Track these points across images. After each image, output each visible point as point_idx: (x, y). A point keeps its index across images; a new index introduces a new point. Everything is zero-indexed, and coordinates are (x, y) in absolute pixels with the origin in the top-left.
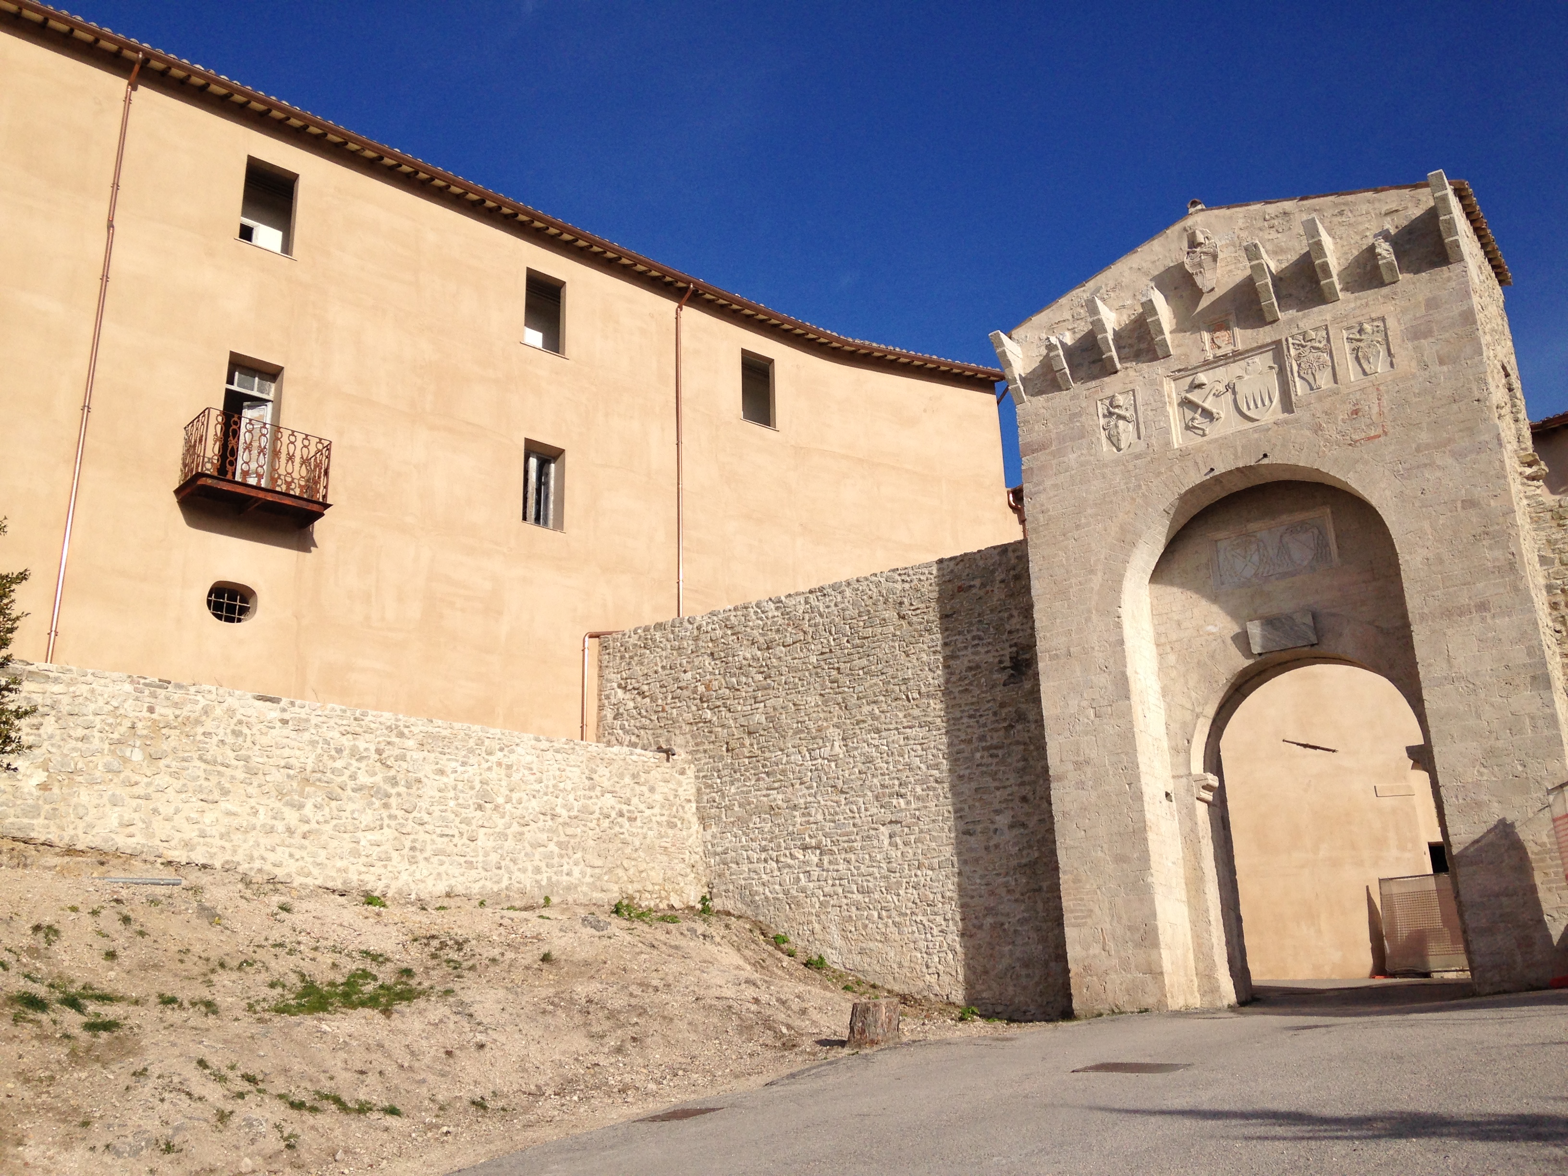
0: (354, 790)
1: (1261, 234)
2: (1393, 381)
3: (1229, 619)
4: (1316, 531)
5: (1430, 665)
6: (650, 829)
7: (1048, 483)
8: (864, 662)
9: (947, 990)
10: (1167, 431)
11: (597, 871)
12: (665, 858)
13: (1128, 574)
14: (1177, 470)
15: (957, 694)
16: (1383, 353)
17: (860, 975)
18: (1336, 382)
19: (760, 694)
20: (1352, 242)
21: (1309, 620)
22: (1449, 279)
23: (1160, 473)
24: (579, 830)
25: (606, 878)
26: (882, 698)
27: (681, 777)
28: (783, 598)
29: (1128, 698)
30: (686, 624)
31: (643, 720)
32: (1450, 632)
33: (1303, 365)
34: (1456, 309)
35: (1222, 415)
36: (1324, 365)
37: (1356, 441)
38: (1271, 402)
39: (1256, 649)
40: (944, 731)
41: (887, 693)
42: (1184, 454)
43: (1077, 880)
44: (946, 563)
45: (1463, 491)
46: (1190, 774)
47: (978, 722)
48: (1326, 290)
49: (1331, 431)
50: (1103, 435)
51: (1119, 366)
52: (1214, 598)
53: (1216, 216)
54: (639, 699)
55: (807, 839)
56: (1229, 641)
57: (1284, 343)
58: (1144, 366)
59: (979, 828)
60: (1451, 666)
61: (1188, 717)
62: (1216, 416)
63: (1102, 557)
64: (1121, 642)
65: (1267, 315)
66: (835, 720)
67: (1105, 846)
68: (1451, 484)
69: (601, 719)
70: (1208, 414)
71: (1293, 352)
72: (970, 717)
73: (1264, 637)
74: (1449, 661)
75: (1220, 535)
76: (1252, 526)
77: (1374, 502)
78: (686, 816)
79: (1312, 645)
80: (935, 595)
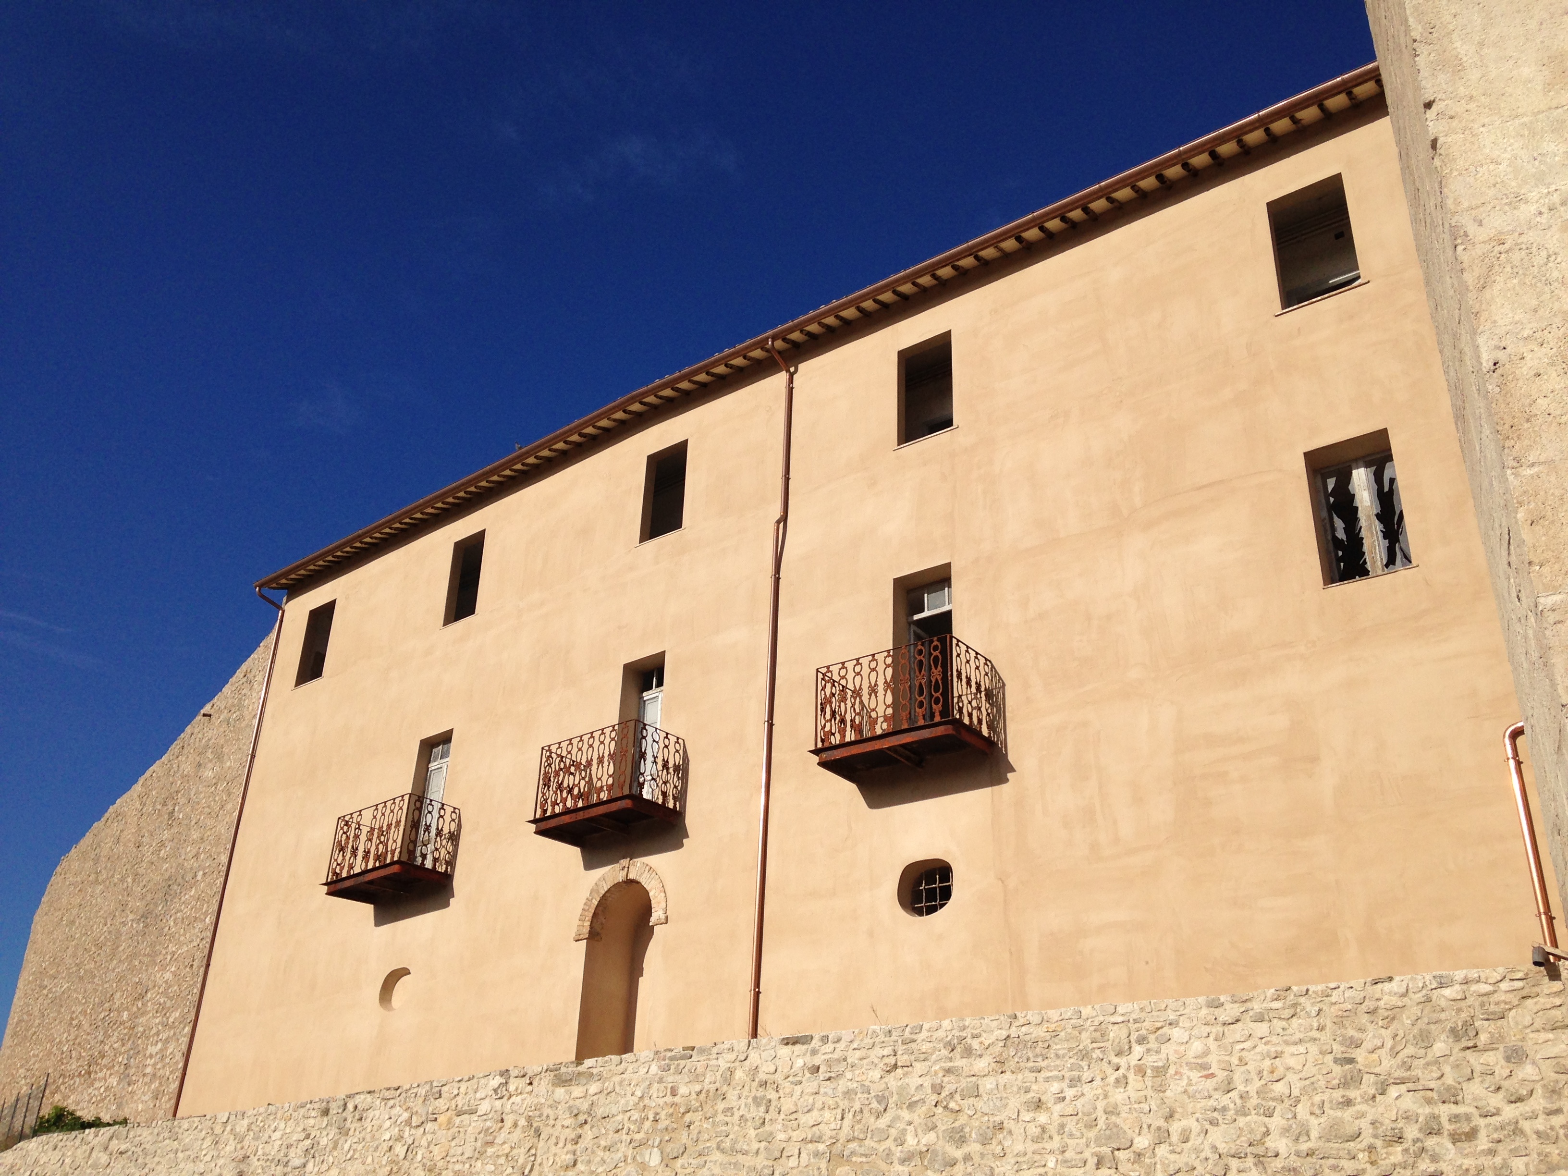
0: (903, 1161)
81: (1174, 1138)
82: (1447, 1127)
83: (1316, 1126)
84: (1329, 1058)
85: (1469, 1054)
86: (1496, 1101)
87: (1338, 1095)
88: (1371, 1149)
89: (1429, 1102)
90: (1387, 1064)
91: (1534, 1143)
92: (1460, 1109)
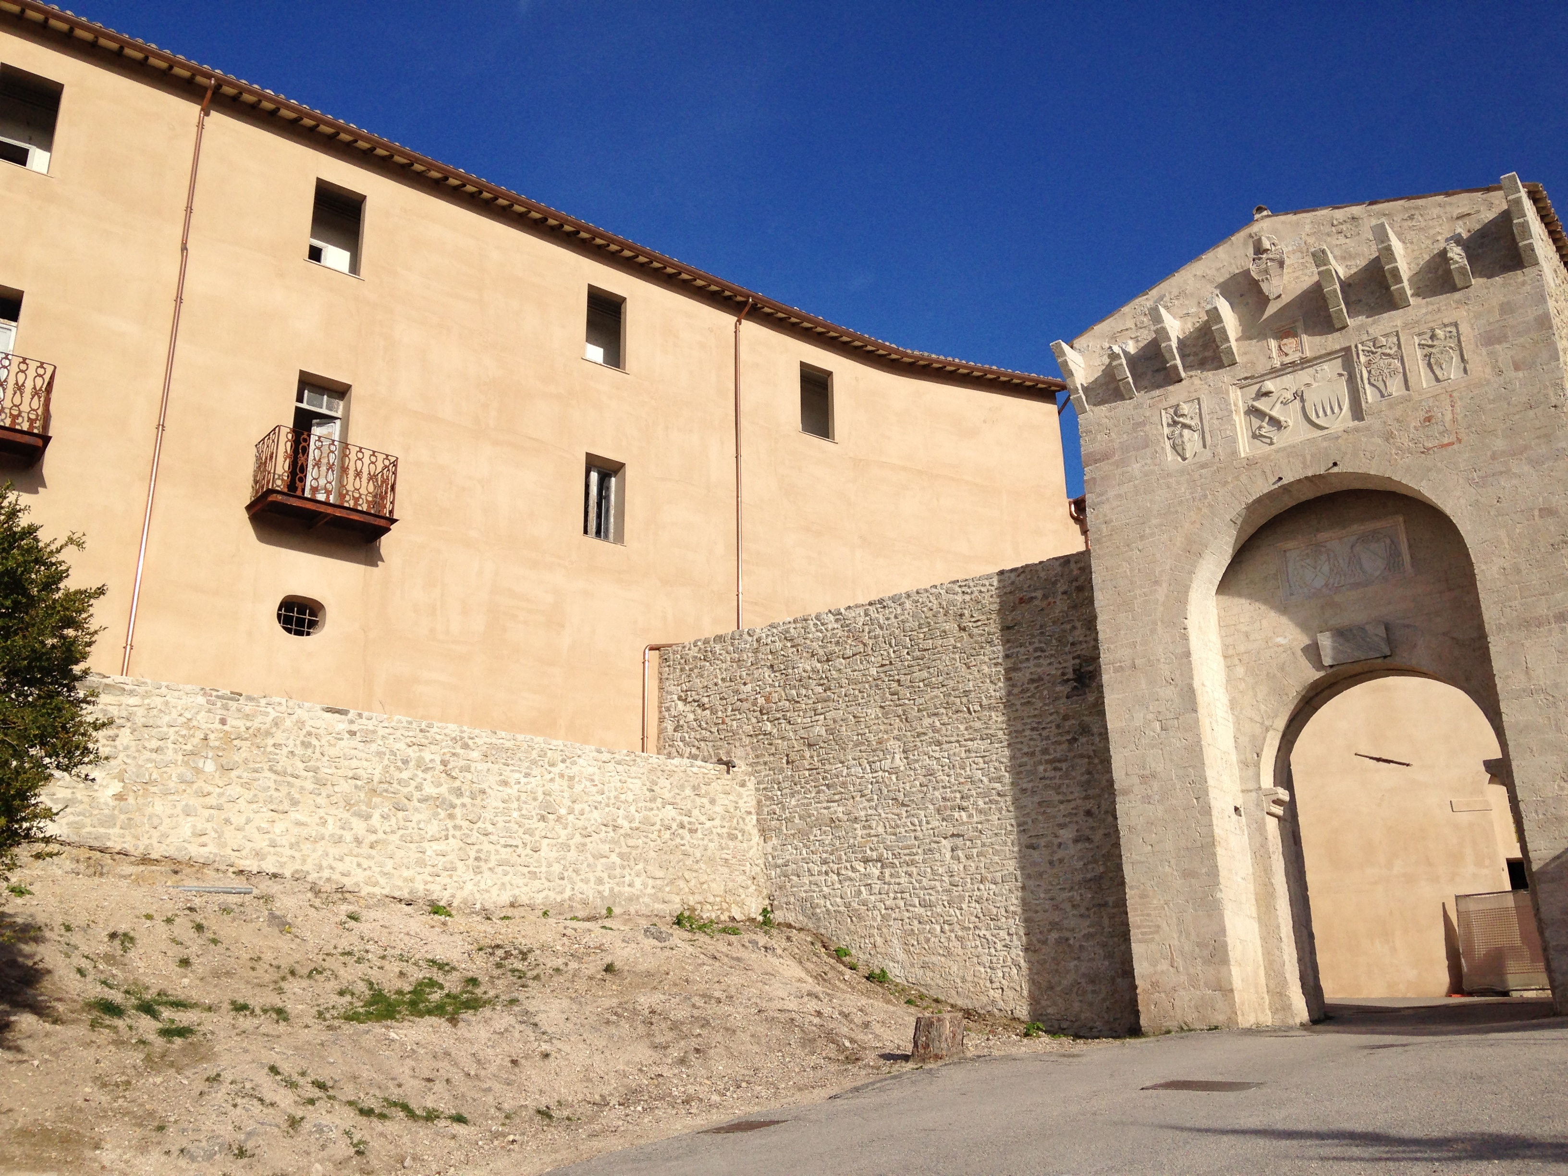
0: (419, 801)
1: (1329, 239)
2: (1467, 387)
3: (1298, 630)
4: (1388, 541)
5: (1508, 677)
6: (711, 841)
7: (1111, 493)
8: (924, 674)
9: (1012, 1005)
10: (1234, 440)
11: (658, 882)
12: (726, 870)
13: (1194, 585)
14: (1244, 478)
15: (1019, 707)
16: (1456, 359)
17: (922, 989)
18: (1407, 389)
19: (819, 706)
20: (1423, 246)
21: (1382, 632)
22: (1524, 283)
23: (1226, 483)
24: (640, 841)
25: (667, 889)
26: (943, 710)
27: (741, 790)
28: (843, 611)
29: (1195, 711)
30: (746, 636)
31: (704, 732)
32: (1527, 643)
33: (1373, 372)
34: (1531, 314)
35: (1291, 423)
36: (1395, 372)
37: (1428, 449)
38: (1341, 409)
39: (1327, 661)
40: (1006, 743)
41: (948, 705)
42: (1251, 463)
43: (1143, 896)
44: (1007, 575)
45: (1541, 499)
46: (1260, 788)
47: (1040, 735)
48: (1397, 296)
49: (1403, 439)
50: (1168, 444)
51: (1183, 374)
52: (1283, 609)
53: (1283, 223)
54: (699, 711)
55: (868, 852)
56: (1300, 653)
57: (1354, 349)
58: (1210, 374)
59: (1042, 842)
60: (1529, 679)
61: (1258, 730)
62: (1284, 424)
63: (1168, 567)
64: (1188, 654)
65: (1335, 321)
66: (896, 732)
67: (1173, 862)
68: (1528, 492)
69: (661, 731)
70: (1275, 422)
71: (1363, 359)
72: (1033, 729)
73: (1334, 648)
74: (1527, 673)
75: (1290, 545)
76: (1322, 536)
77: (1448, 511)
78: (746, 828)
79: (1385, 657)
80: (995, 607)
81: (576, 812)
82: (688, 826)
83: (638, 817)
84: (645, 788)
85: (697, 798)
86: (703, 819)
87: (648, 804)
88: (660, 831)
89: (681, 814)
90: (667, 796)
91: (716, 838)
92: (692, 820)
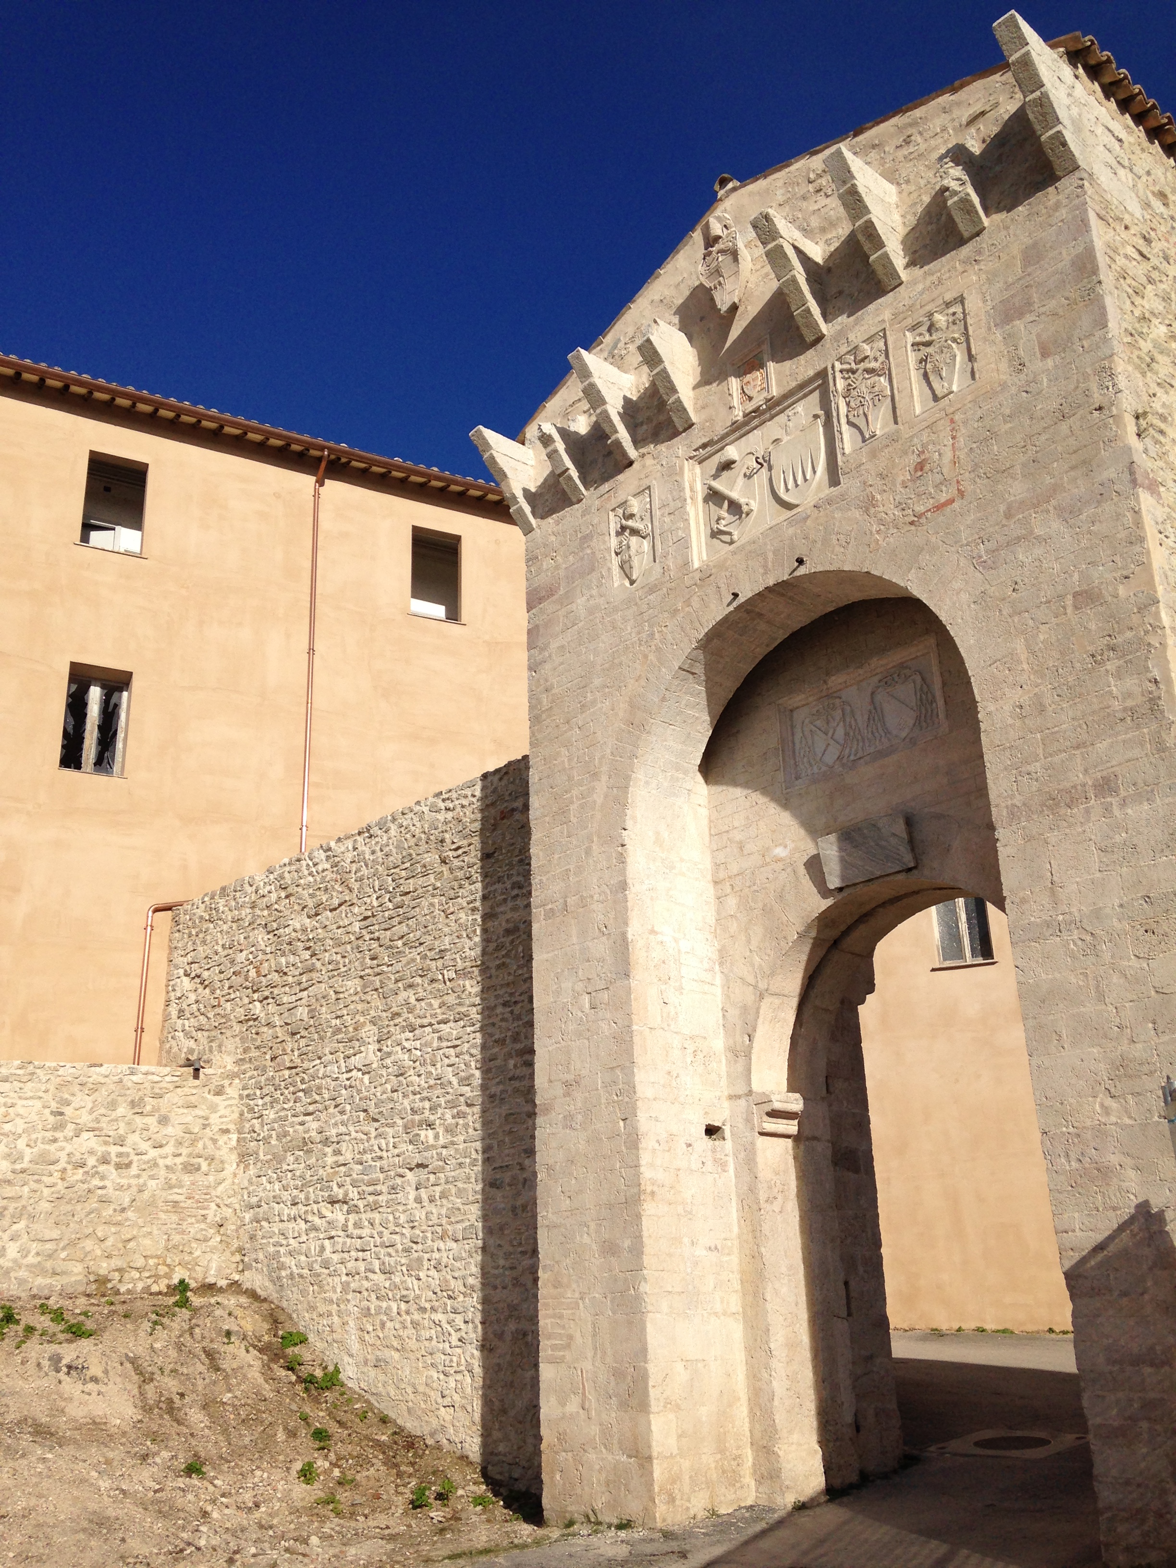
1: (805, 204)
2: (974, 401)
3: (802, 832)
5: (1024, 901)
6: (152, 1177)
7: (554, 645)
8: (404, 928)
9: (462, 1436)
10: (684, 543)
11: (49, 1246)
12: (174, 1218)
13: (640, 775)
14: (695, 602)
15: (493, 971)
16: (960, 357)
17: (373, 1400)
18: (896, 423)
19: (304, 978)
20: (922, 182)
21: (900, 828)
22: (1057, 206)
23: (676, 611)
24: (26, 1189)
25: (63, 1255)
26: (418, 980)
27: (217, 1099)
28: (333, 844)
29: (627, 975)
31: (201, 1017)
32: (1053, 837)
33: (852, 404)
34: (1068, 254)
35: (754, 505)
36: (878, 397)
37: (919, 516)
38: (815, 472)
39: (834, 882)
40: (478, 1025)
41: (423, 973)
42: (706, 576)
44: (490, 779)
45: (1076, 576)
46: (750, 1093)
47: (512, 1012)
48: (880, 271)
49: (887, 506)
50: (615, 561)
51: (632, 453)
52: (785, 803)
53: (750, 194)
54: (200, 989)
55: (335, 1188)
56: (802, 870)
57: (830, 371)
58: (662, 447)
59: (507, 1177)
60: (1056, 902)
61: (750, 997)
62: (745, 508)
63: (609, 751)
64: (623, 886)
65: (805, 331)
66: (373, 1013)
68: (1057, 566)
69: (166, 1018)
70: (735, 508)
71: (841, 384)
72: (505, 1004)
73: (842, 860)
74: (1053, 893)
75: (797, 699)
77: (943, 617)
78: (218, 1154)
79: (909, 870)
80: (477, 826)
82: (114, 1159)
83: (28, 1154)
84: (47, 1112)
85: (137, 1117)
86: (144, 1146)
87: (49, 1135)
88: (64, 1171)
89: (106, 1143)
90: (85, 1118)
91: (163, 1172)
92: (124, 1150)
